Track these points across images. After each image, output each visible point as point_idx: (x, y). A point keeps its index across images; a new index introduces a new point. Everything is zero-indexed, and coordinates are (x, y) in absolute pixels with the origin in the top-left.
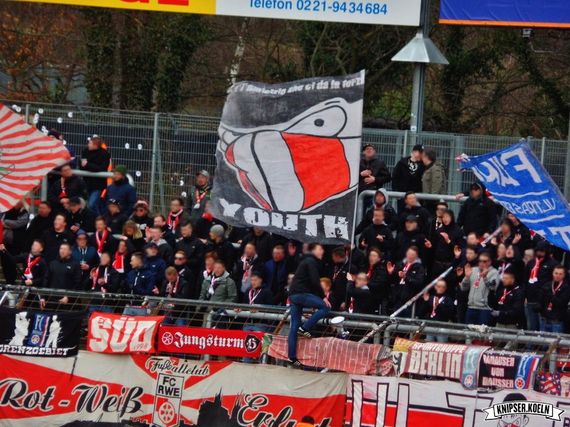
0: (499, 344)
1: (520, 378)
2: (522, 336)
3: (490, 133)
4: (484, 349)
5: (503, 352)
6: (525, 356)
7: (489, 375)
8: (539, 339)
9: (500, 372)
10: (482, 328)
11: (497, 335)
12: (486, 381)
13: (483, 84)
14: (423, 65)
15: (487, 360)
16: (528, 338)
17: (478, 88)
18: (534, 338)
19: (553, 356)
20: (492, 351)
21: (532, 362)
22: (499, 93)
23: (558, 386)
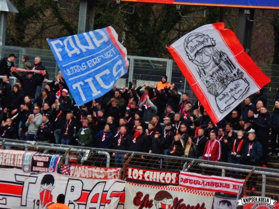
0: (41, 151)
1: (51, 167)
2: (52, 147)
3: (39, 47)
4: (34, 153)
5: (43, 154)
6: (54, 156)
7: (36, 166)
8: (60, 148)
9: (42, 164)
10: (33, 142)
11: (40, 146)
12: (35, 169)
13: (35, 23)
14: (5, 13)
15: (35, 158)
16: (55, 148)
17: (33, 25)
18: (58, 148)
19: (67, 156)
20: (38, 154)
21: (57, 159)
22: (43, 28)
23: (69, 171)
